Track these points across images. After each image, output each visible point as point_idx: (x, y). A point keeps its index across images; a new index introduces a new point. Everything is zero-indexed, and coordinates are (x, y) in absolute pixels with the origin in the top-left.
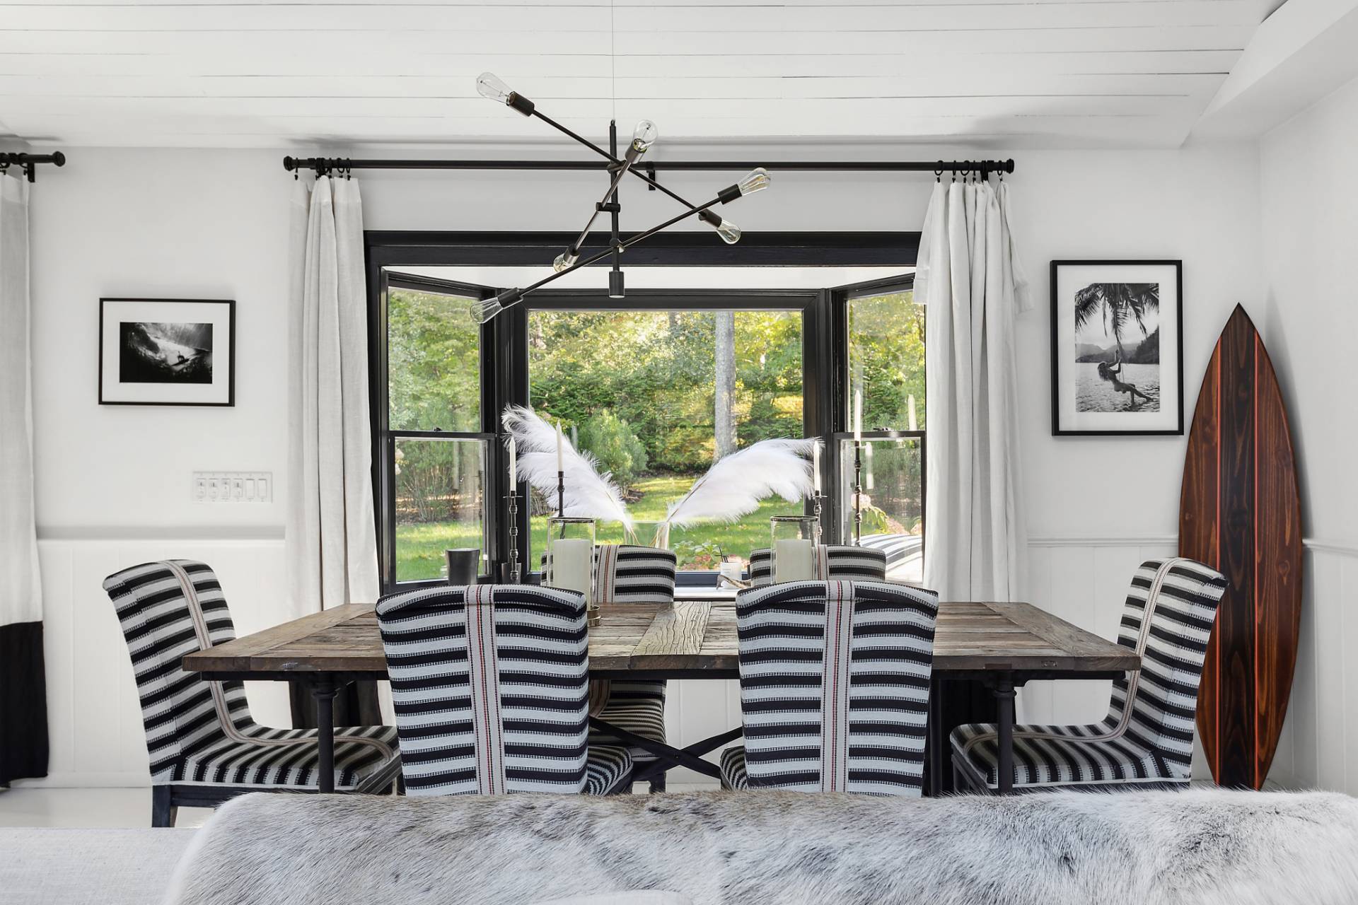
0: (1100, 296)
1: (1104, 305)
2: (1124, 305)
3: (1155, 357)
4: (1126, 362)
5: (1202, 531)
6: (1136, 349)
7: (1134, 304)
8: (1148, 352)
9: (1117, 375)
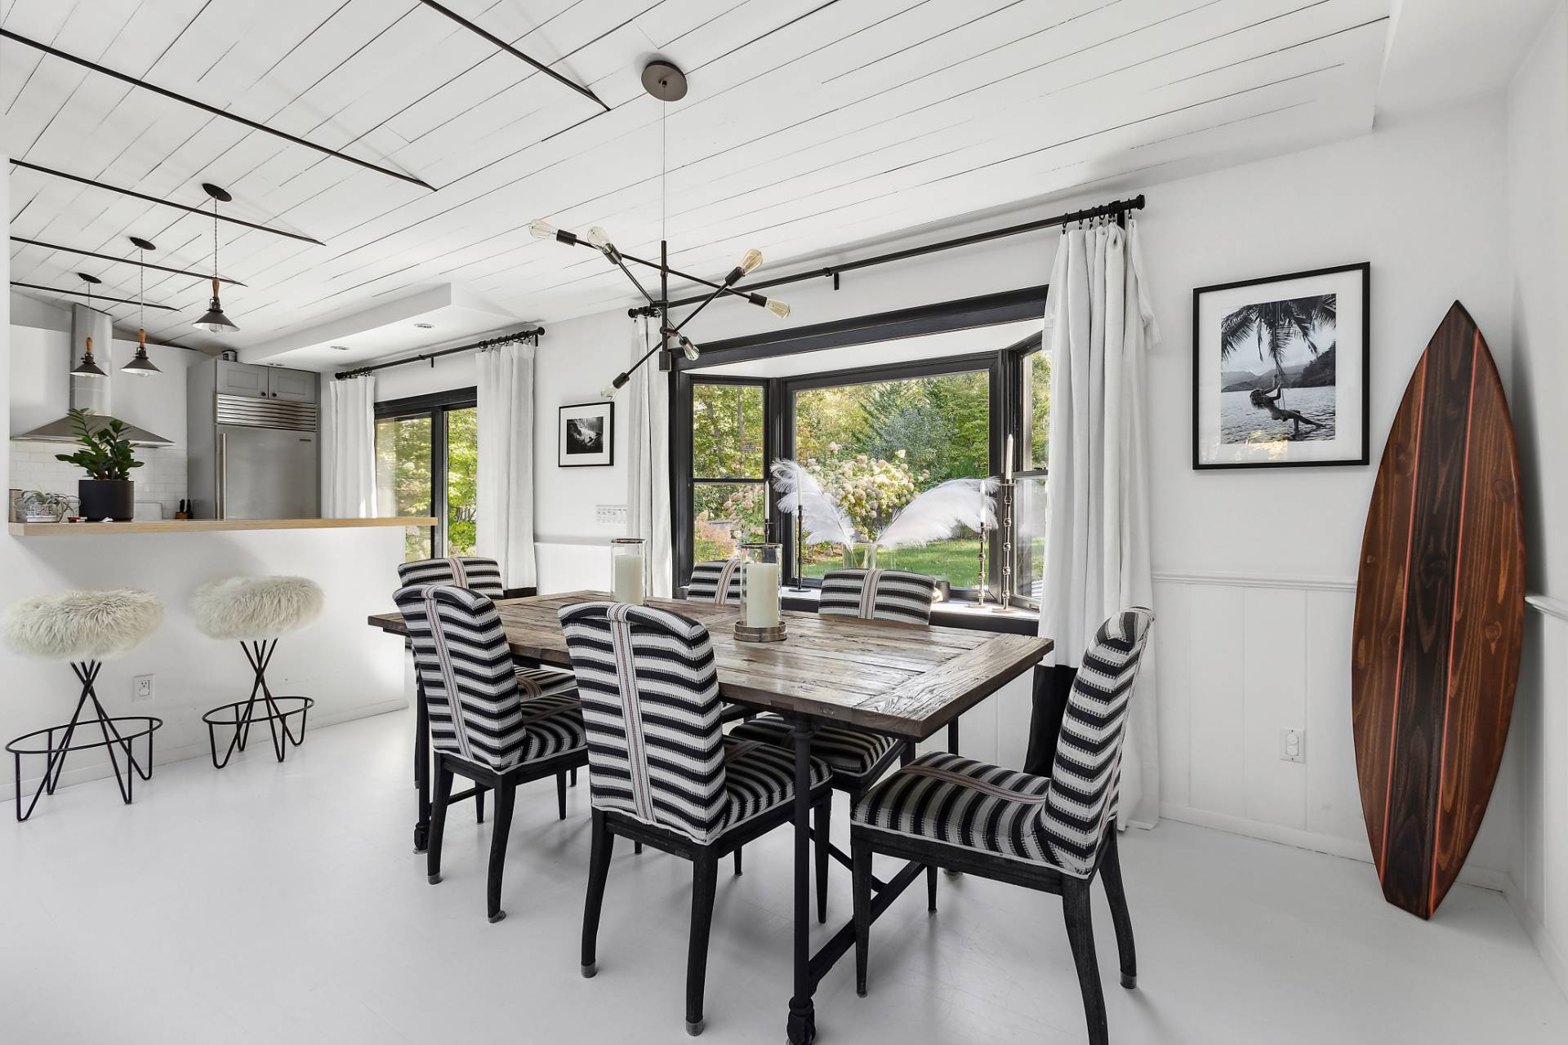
0: (1254, 318)
1: (1260, 327)
2: (1287, 324)
3: (1330, 378)
4: (1287, 386)
5: (1386, 577)
6: (1302, 371)
7: (1299, 322)
8: (1322, 372)
9: (1275, 402)
